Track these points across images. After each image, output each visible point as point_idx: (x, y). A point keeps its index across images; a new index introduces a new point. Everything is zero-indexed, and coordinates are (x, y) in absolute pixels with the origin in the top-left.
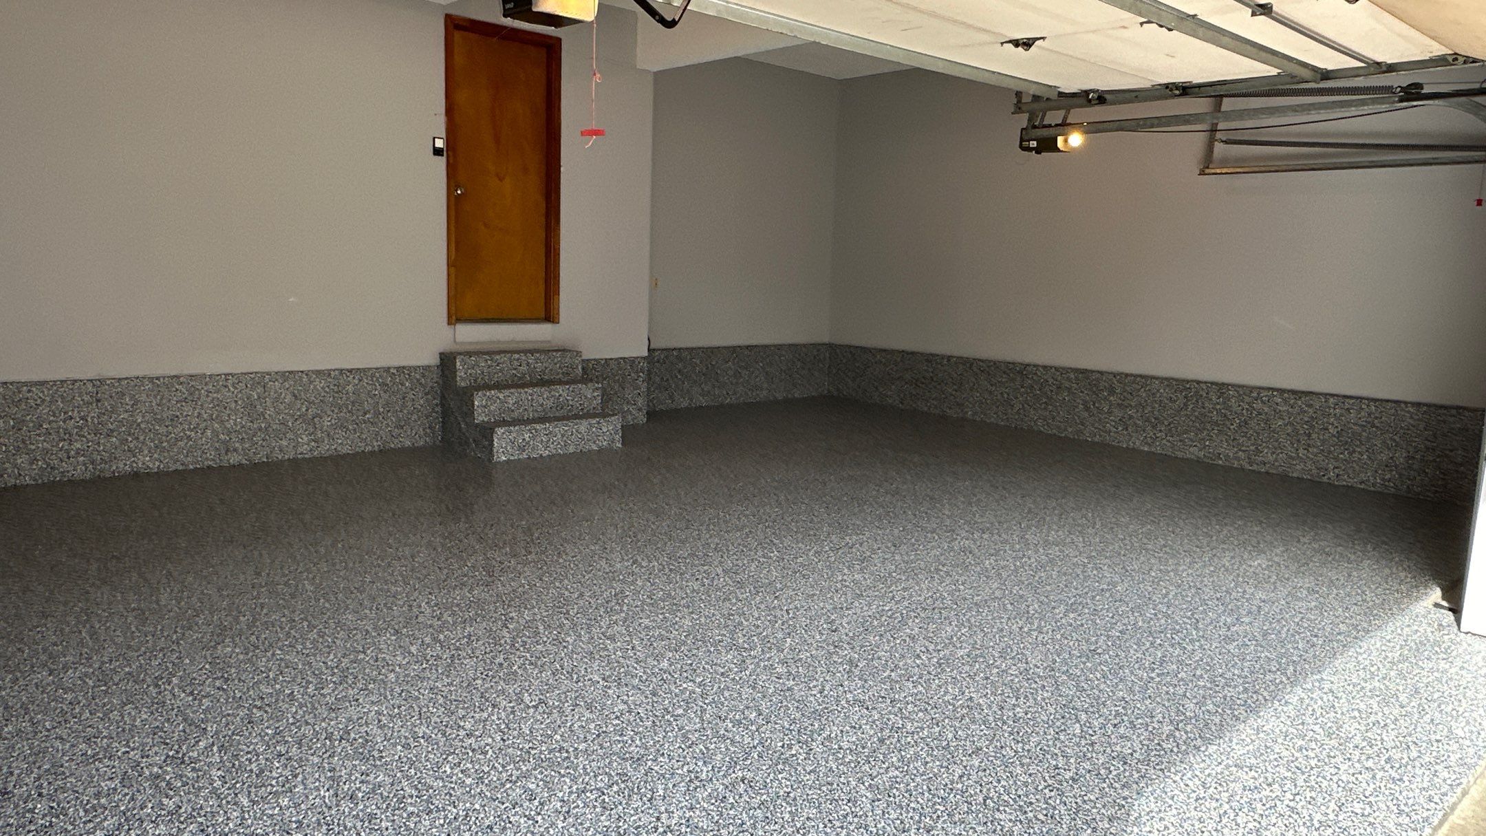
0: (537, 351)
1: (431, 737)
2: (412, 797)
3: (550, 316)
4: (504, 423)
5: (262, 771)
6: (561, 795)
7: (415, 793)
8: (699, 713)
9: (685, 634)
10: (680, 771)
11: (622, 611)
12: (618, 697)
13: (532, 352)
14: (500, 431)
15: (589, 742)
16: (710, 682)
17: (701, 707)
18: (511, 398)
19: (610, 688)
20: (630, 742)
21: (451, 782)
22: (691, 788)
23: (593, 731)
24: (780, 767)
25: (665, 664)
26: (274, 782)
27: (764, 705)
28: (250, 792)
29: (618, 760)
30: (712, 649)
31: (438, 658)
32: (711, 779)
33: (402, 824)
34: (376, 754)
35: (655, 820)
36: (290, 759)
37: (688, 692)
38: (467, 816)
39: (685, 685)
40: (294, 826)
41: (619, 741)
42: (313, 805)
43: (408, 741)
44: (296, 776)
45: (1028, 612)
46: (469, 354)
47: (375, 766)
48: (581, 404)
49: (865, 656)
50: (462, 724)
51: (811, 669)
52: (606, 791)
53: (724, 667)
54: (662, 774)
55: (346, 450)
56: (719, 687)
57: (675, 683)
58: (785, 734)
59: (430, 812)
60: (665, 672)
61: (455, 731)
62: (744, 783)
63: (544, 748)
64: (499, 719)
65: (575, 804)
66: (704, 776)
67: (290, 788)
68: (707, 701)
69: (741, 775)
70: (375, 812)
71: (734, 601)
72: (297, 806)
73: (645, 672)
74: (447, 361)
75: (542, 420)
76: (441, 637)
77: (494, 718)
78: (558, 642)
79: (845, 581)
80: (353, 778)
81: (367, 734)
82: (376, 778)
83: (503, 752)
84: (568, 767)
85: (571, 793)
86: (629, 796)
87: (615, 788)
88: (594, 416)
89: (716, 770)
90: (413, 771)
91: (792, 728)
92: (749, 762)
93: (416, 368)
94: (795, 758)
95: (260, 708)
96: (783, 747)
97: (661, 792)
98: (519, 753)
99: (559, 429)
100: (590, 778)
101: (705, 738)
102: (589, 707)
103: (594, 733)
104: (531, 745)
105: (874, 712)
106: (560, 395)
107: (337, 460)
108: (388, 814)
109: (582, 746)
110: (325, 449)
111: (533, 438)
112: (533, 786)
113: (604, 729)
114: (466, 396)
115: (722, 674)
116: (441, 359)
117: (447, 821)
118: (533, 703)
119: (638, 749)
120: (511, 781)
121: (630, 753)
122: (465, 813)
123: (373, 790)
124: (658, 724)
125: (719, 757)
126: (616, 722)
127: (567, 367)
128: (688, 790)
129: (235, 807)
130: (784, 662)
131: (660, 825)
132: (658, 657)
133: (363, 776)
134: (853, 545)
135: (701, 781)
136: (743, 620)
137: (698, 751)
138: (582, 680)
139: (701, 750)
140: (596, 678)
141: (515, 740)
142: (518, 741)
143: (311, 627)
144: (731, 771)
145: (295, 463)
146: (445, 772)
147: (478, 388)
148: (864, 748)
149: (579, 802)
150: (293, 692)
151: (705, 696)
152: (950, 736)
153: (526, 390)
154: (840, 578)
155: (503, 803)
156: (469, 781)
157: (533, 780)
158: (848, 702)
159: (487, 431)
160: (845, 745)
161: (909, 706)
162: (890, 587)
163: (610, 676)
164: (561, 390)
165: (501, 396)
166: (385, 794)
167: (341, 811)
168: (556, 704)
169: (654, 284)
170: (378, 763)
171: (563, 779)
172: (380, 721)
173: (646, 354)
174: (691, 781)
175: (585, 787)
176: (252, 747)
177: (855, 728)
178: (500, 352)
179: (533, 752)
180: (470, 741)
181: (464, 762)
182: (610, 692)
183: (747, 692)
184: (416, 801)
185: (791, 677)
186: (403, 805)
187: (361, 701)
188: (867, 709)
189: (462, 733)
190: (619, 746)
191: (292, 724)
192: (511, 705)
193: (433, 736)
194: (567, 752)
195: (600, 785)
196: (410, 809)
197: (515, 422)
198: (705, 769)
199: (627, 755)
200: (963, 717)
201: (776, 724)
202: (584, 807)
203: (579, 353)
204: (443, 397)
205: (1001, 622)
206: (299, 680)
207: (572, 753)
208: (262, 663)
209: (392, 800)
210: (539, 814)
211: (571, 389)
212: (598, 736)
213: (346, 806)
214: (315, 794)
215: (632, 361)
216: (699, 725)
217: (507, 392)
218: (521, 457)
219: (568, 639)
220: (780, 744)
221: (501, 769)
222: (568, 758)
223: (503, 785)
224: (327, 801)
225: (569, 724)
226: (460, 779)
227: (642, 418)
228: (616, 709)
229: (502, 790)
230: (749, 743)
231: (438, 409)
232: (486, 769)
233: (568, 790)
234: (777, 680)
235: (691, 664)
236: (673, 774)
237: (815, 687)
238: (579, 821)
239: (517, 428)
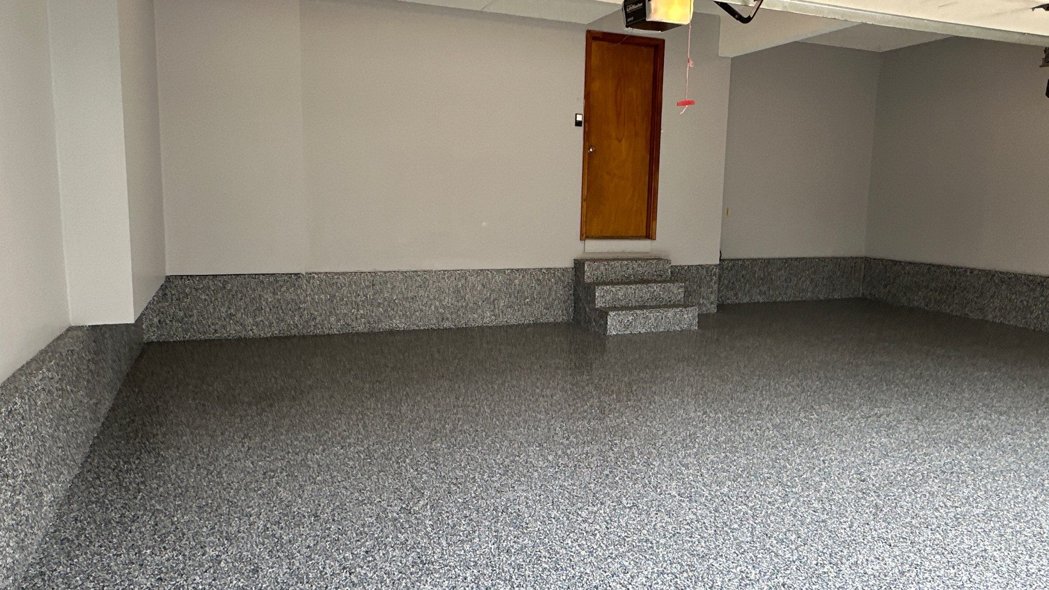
0: (639, 259)
1: (559, 519)
2: (545, 557)
3: (649, 235)
4: (614, 308)
5: (455, 525)
6: (646, 573)
7: (548, 555)
8: (750, 529)
9: (741, 469)
10: (734, 570)
11: (694, 447)
12: (690, 509)
13: (636, 260)
14: (612, 314)
15: (667, 539)
16: (760, 507)
17: (752, 525)
18: (621, 292)
19: (684, 501)
20: (697, 543)
21: (572, 552)
22: (742, 584)
23: (671, 531)
24: (814, 580)
25: (726, 490)
26: (461, 534)
27: (803, 531)
28: (447, 538)
29: (688, 554)
30: (762, 483)
31: (566, 466)
32: (758, 580)
33: (538, 575)
34: (524, 524)
36: (471, 520)
37: (742, 513)
38: (581, 576)
39: (740, 507)
40: (472, 564)
41: (689, 541)
42: (484, 552)
43: (545, 519)
44: (474, 532)
46: (594, 260)
47: (523, 533)
48: (669, 298)
49: (889, 503)
50: (580, 513)
51: (842, 508)
52: (678, 576)
53: (771, 498)
54: (720, 571)
55: (513, 322)
56: (767, 512)
57: (733, 505)
58: (819, 556)
59: (558, 569)
60: (725, 496)
61: (575, 517)
62: (784, 587)
63: (635, 538)
64: (605, 513)
65: (656, 581)
66: (752, 577)
67: (471, 539)
68: (756, 521)
69: (782, 581)
70: (522, 563)
71: (780, 449)
72: (474, 551)
73: (710, 494)
74: (579, 265)
75: (642, 307)
76: (569, 452)
77: (602, 512)
78: (648, 464)
79: (873, 443)
80: (509, 539)
81: (519, 511)
82: (523, 541)
83: (607, 537)
84: (651, 554)
85: (653, 573)
86: (696, 582)
87: (685, 575)
88: (677, 306)
89: (762, 574)
90: (547, 540)
91: (825, 551)
92: (788, 572)
93: (558, 269)
94: (826, 575)
95: (455, 484)
96: (817, 565)
97: (719, 583)
98: (618, 539)
99: (652, 315)
100: (667, 565)
101: (754, 548)
102: (668, 513)
103: (671, 533)
104: (626, 534)
105: (896, 549)
106: (655, 291)
107: (507, 328)
108: (530, 566)
109: (663, 541)
110: (502, 320)
111: (635, 320)
112: (627, 564)
113: (679, 531)
114: (590, 289)
115: (769, 503)
116: (575, 263)
117: (568, 578)
118: (629, 505)
119: (703, 549)
120: (611, 558)
121: (696, 551)
122: (580, 574)
123: (522, 549)
124: (719, 533)
125: (765, 565)
126: (687, 527)
127: (661, 271)
128: (740, 585)
129: (438, 546)
130: (820, 500)
132: (720, 484)
133: (516, 539)
134: (881, 415)
135: (750, 580)
136: (787, 464)
137: (748, 557)
138: (664, 493)
139: (751, 557)
140: (674, 493)
141: (615, 529)
142: (617, 530)
143: (487, 436)
144: (774, 576)
145: (482, 329)
146: (568, 544)
147: (599, 284)
148: (886, 576)
149: (659, 581)
150: (475, 477)
151: (755, 517)
153: (631, 286)
154: (869, 440)
155: (606, 572)
156: (583, 553)
157: (627, 559)
158: (873, 538)
159: (603, 314)
160: (870, 572)
161: (927, 549)
162: (912, 452)
163: (684, 494)
164: (655, 287)
165: (614, 290)
166: (529, 553)
167: (501, 560)
168: (645, 508)
169: (726, 212)
170: (525, 531)
171: (647, 562)
172: (527, 503)
173: (718, 262)
174: (742, 579)
175: (663, 570)
176: (450, 509)
177: (878, 559)
178: (614, 260)
179: (627, 539)
180: (585, 525)
181: (580, 539)
182: (684, 504)
183: (788, 519)
184: (548, 561)
185: (825, 513)
186: (539, 562)
187: (516, 488)
188: (890, 546)
189: (580, 519)
190: (689, 545)
191: (475, 497)
192: (614, 504)
193: (561, 518)
194: (651, 543)
195: (675, 570)
196: (545, 565)
197: (623, 308)
198: (754, 572)
200: (977, 565)
201: (812, 546)
202: (662, 584)
203: (668, 261)
204: (575, 290)
205: (1016, 491)
206: (478, 469)
207: (655, 545)
208: (457, 456)
209: (533, 558)
210: (630, 584)
211: (662, 286)
212: (674, 535)
213: (504, 556)
214: (486, 545)
215: (707, 268)
216: (750, 538)
217: (618, 287)
218: (625, 332)
219: (655, 463)
220: (815, 562)
221: (605, 548)
222: (652, 547)
223: (606, 559)
224: (492, 551)
225: (653, 524)
226: (577, 551)
227: (713, 309)
228: (687, 518)
229: (605, 563)
230: (789, 558)
231: (572, 297)
232: (595, 547)
233: (651, 571)
234: (814, 513)
235: (745, 493)
236: (729, 571)
237: (845, 522)
239: (624, 312)
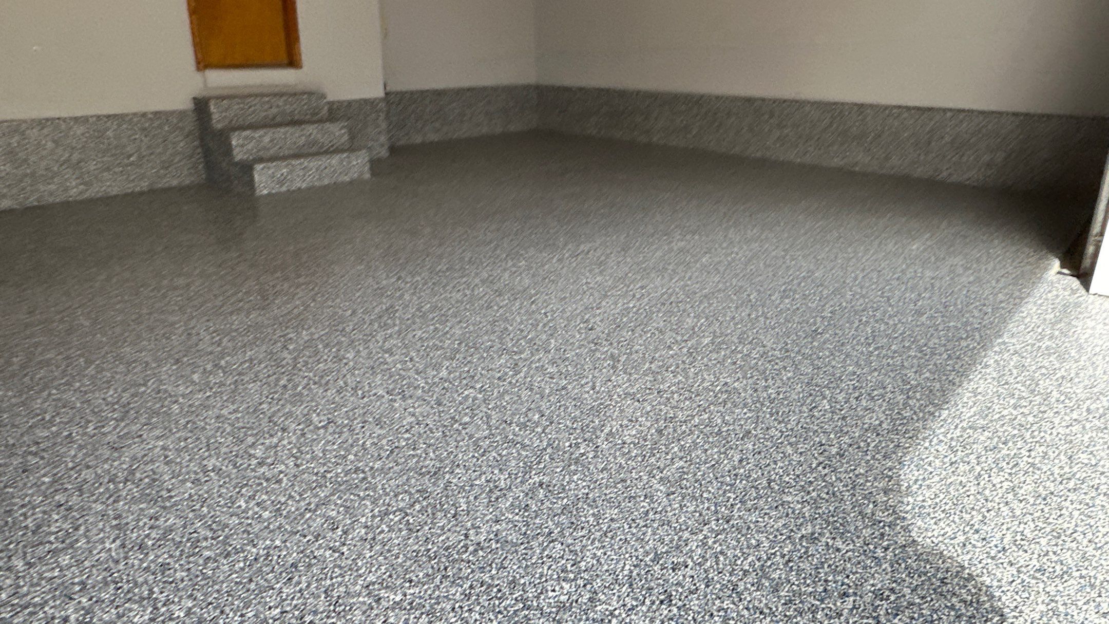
0: (284, 95)
1: (221, 469)
2: (206, 539)
3: (292, 61)
4: (261, 160)
5: (39, 527)
6: (363, 520)
7: (210, 534)
8: (484, 418)
9: (457, 342)
10: (477, 482)
11: (395, 325)
12: (405, 410)
13: (280, 95)
14: (258, 167)
15: (384, 459)
16: (489, 387)
17: (486, 413)
18: (266, 137)
19: (395, 401)
20: (424, 455)
21: (248, 518)
22: (493, 499)
23: (386, 448)
24: (573, 467)
25: (444, 373)
26: (52, 538)
27: (544, 405)
28: (25, 553)
29: (415, 476)
30: (485, 355)
31: (222, 384)
32: (510, 488)
33: (198, 573)
34: (164, 494)
35: (462, 537)
36: (70, 509)
37: (471, 399)
38: (268, 555)
39: (466, 393)
40: (77, 588)
41: (413, 456)
42: (97, 561)
43: (198, 477)
44: (77, 529)
45: (750, 301)
46: (222, 98)
47: (164, 508)
48: (330, 142)
50: (252, 452)
51: (579, 366)
52: (408, 511)
53: (500, 371)
54: (461, 487)
55: (115, 191)
56: (499, 392)
57: (457, 391)
58: (570, 434)
59: (228, 555)
60: (445, 381)
61: (246, 461)
62: (542, 488)
63: (339, 471)
64: (290, 443)
65: (380, 529)
66: (502, 485)
67: (71, 543)
68: (490, 407)
69: (538, 480)
70: (168, 561)
71: (496, 308)
72: (79, 563)
73: (427, 383)
74: (201, 105)
75: (296, 156)
76: (223, 363)
77: (285, 442)
78: (339, 359)
80: (141, 524)
81: (154, 473)
82: (166, 521)
83: (298, 479)
84: (366, 489)
85: (373, 517)
86: (434, 514)
87: (417, 507)
88: (342, 151)
89: (513, 476)
90: (205, 509)
91: (575, 426)
92: (542, 466)
93: (172, 113)
94: (584, 457)
95: (35, 454)
96: (570, 446)
97: (464, 507)
98: (315, 478)
99: (313, 164)
100: (391, 498)
101: (495, 444)
102: (378, 422)
103: (387, 450)
104: (325, 468)
105: (646, 404)
106: (310, 134)
107: (107, 200)
108: (182, 562)
109: (377, 465)
110: (96, 191)
111: (290, 172)
112: (334, 514)
113: (397, 444)
114: (223, 137)
115: (499, 378)
116: (196, 104)
117: (248, 564)
118: (322, 424)
119: (433, 462)
120: (310, 511)
121: (426, 467)
122: (265, 551)
123: (164, 537)
124: (448, 434)
125: (513, 463)
126: (407, 436)
127: (315, 108)
128: (491, 501)
129: (7, 573)
130: (553, 362)
131: (470, 543)
132: (437, 367)
133: (153, 521)
135: (501, 490)
136: (508, 326)
137: (491, 458)
138: (367, 395)
139: (494, 458)
140: (381, 392)
141: (308, 465)
142: (312, 465)
143: (89, 362)
144: (527, 476)
146: (240, 507)
147: (234, 129)
148: (645, 440)
149: (384, 526)
150: (71, 434)
151: (487, 402)
152: (719, 421)
153: (279, 129)
155: (305, 536)
156: (266, 514)
157: (333, 507)
158: (619, 396)
159: (247, 168)
160: (628, 439)
163: (394, 389)
164: (311, 129)
165: (256, 136)
166: (178, 539)
167: (130, 565)
168: (346, 422)
170: (168, 504)
171: (363, 502)
172: (166, 457)
173: (383, 96)
174: (491, 491)
175: (386, 509)
176: (27, 499)
177: (632, 421)
178: (250, 96)
179: (329, 476)
180: (262, 470)
181: (259, 494)
182: (397, 405)
183: (525, 394)
184: (212, 544)
185: (563, 376)
186: (197, 550)
187: (145, 436)
188: (638, 401)
189: (254, 462)
190: (414, 461)
191: (72, 469)
192: (300, 427)
193: (224, 468)
194: (363, 472)
195: (402, 505)
196: (207, 553)
197: (272, 159)
198: (502, 477)
199: (424, 470)
201: (560, 423)
202: (389, 531)
203: (323, 96)
204: (202, 139)
206: (77, 419)
207: (369, 473)
208: (37, 404)
209: (185, 546)
210: (344, 544)
211: (319, 128)
212: (392, 452)
213: (135, 558)
214: (100, 547)
215: (372, 102)
216: (487, 432)
217: (261, 132)
218: (281, 190)
219: (348, 355)
220: (567, 444)
221: (298, 498)
222: (364, 479)
223: (302, 515)
224: (113, 554)
225: (361, 442)
226: (256, 513)
227: (384, 153)
228: (405, 423)
229: (302, 522)
230: (538, 446)
231: (199, 150)
232: (283, 500)
233: (370, 515)
234: (551, 380)
235: (468, 371)
236: (472, 486)
237: (587, 383)
238: (387, 548)
239: (274, 164)
